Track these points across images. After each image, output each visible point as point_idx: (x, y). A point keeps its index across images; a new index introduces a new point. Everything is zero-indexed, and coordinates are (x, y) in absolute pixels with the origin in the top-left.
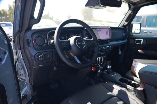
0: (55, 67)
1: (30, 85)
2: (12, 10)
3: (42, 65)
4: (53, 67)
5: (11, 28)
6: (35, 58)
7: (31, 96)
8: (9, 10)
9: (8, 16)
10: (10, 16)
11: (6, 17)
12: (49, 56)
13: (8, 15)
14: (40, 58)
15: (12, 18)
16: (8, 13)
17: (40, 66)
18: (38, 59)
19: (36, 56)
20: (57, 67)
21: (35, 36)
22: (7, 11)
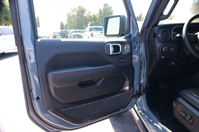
0: (173, 62)
1: (147, 76)
2: (102, 13)
3: (164, 57)
4: (172, 62)
5: (102, 32)
6: (159, 49)
7: (145, 87)
8: (99, 14)
9: (97, 21)
10: (99, 20)
11: (95, 21)
12: (171, 49)
13: (98, 19)
14: (164, 50)
15: (100, 22)
16: (98, 17)
17: (162, 57)
18: (162, 50)
19: (161, 47)
20: (175, 62)
21: (161, 31)
22: (97, 15)
